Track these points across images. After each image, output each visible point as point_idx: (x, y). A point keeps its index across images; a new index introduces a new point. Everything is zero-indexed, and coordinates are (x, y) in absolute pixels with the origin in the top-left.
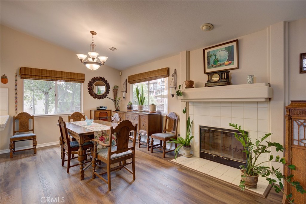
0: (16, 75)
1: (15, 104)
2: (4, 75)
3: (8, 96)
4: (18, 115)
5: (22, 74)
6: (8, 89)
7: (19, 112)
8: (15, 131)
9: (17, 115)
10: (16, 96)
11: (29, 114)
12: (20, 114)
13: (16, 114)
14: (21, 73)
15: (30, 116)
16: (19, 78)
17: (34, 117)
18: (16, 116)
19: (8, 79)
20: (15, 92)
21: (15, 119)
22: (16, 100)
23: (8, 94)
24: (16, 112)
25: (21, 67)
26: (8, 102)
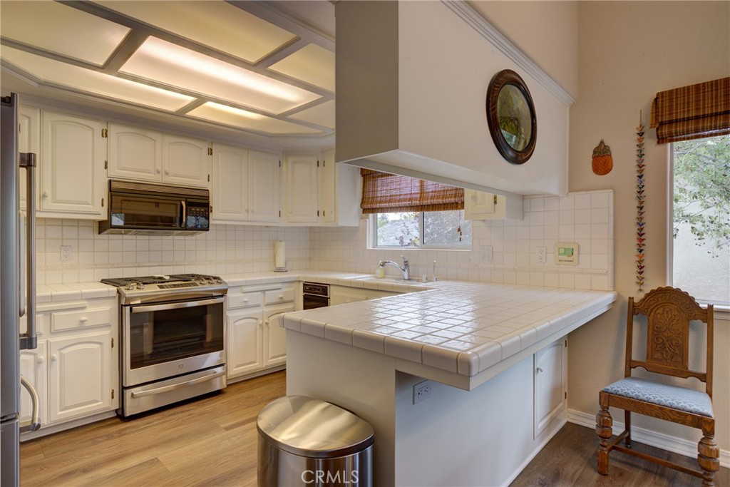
0: (641, 134)
1: (636, 252)
2: (602, 142)
3: (612, 218)
4: (647, 295)
5: (662, 124)
6: (611, 194)
7: (652, 285)
8: (633, 358)
9: (642, 295)
10: (640, 219)
11: (692, 299)
12: (653, 291)
13: (641, 290)
14: (657, 120)
15: (697, 306)
16: (650, 145)
17: (715, 316)
18: (638, 297)
19: (613, 156)
20: (637, 204)
21: (634, 309)
22: (641, 235)
23: (612, 213)
24: (641, 282)
25: (658, 94)
26: (611, 242)
